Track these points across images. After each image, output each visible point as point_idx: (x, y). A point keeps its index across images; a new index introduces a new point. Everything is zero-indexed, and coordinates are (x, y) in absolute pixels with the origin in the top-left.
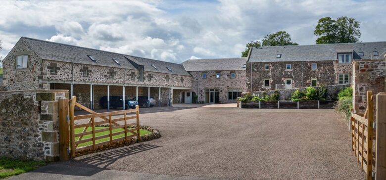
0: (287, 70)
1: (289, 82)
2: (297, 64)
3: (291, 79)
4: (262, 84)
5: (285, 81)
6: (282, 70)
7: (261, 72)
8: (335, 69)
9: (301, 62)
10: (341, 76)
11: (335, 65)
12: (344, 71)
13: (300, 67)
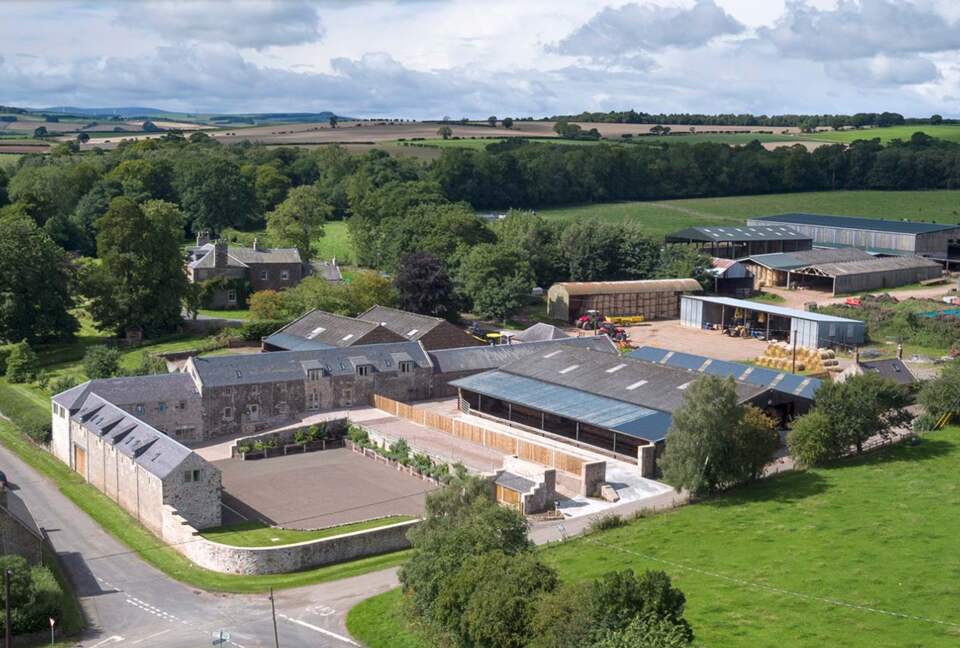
0: (253, 394)
1: (254, 409)
2: (265, 386)
3: (257, 405)
4: (222, 414)
5: (250, 407)
6: (247, 395)
7: (222, 398)
8: (306, 389)
9: (270, 384)
10: (312, 396)
11: (306, 384)
12: (315, 390)
13: (269, 389)
